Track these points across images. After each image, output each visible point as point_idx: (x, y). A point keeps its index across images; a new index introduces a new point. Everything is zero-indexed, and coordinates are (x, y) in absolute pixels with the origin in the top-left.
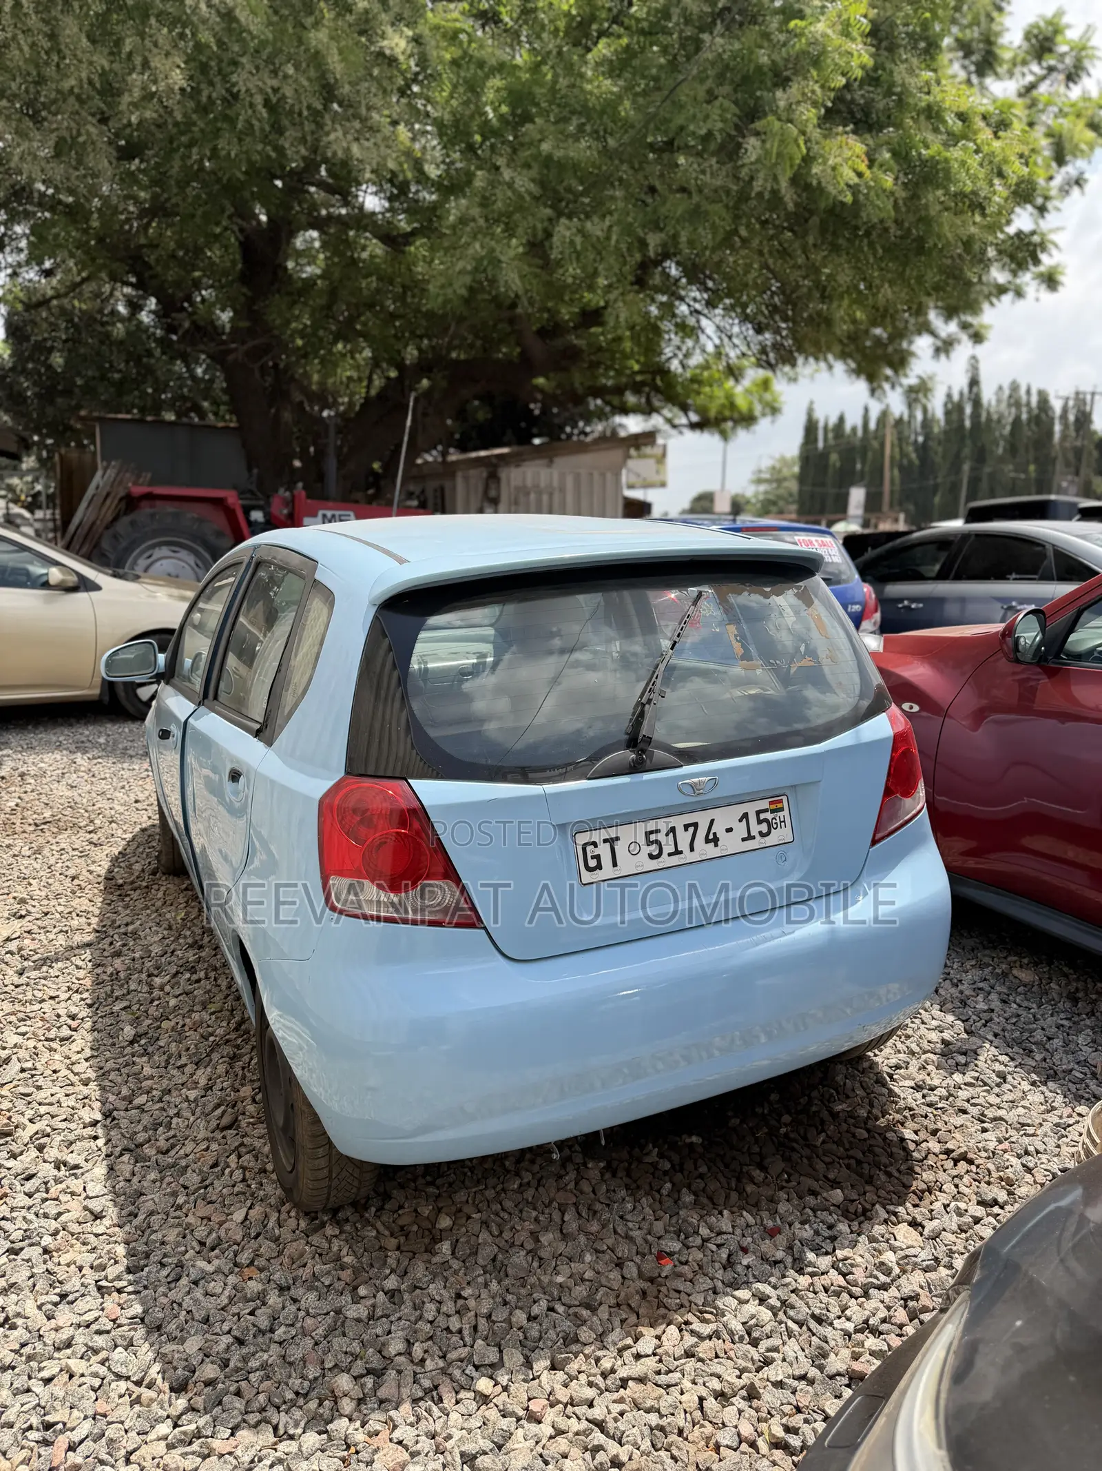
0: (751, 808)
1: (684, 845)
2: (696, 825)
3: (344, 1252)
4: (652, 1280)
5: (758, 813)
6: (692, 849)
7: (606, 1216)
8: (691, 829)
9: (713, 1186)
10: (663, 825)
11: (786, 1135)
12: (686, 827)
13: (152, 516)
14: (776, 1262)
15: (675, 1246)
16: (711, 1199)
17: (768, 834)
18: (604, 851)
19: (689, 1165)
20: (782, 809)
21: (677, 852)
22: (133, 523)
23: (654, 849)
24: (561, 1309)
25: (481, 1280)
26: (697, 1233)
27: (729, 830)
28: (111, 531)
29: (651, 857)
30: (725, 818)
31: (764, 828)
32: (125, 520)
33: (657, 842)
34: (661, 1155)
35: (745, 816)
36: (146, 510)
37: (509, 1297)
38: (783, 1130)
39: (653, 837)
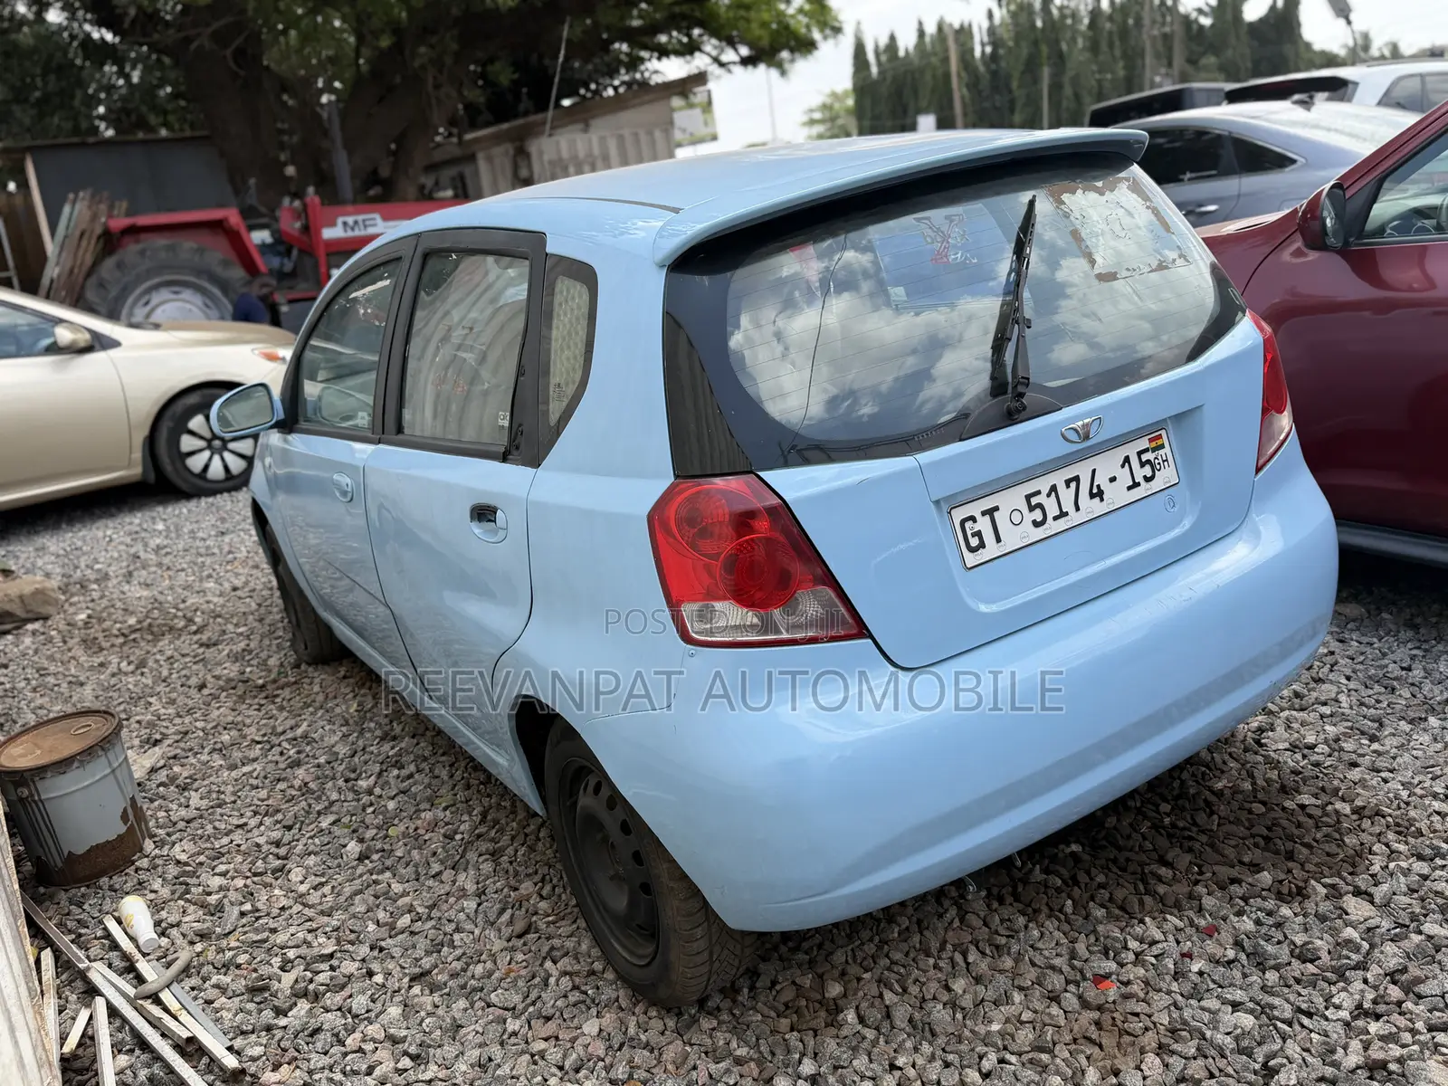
0: (1131, 450)
1: (1068, 506)
2: (1077, 479)
3: (734, 1044)
4: (1100, 1008)
5: (1140, 454)
6: (1078, 509)
7: (1015, 948)
8: (1073, 485)
9: (1120, 894)
10: (1043, 484)
11: (1173, 825)
12: (1068, 483)
13: (142, 253)
14: (1230, 962)
15: (1112, 966)
16: (1122, 908)
17: (1152, 478)
18: (984, 524)
19: (1082, 877)
20: (1162, 446)
21: (1063, 514)
22: (120, 266)
23: (1038, 515)
24: (1013, 1059)
25: (909, 1044)
26: (1126, 948)
27: (1113, 479)
28: (93, 280)
29: (1036, 524)
30: (1107, 465)
31: (1147, 471)
32: (110, 263)
33: (1040, 506)
34: (1046, 871)
35: (1127, 460)
36: (131, 250)
37: (950, 1057)
38: (1167, 820)
39: (1034, 501)
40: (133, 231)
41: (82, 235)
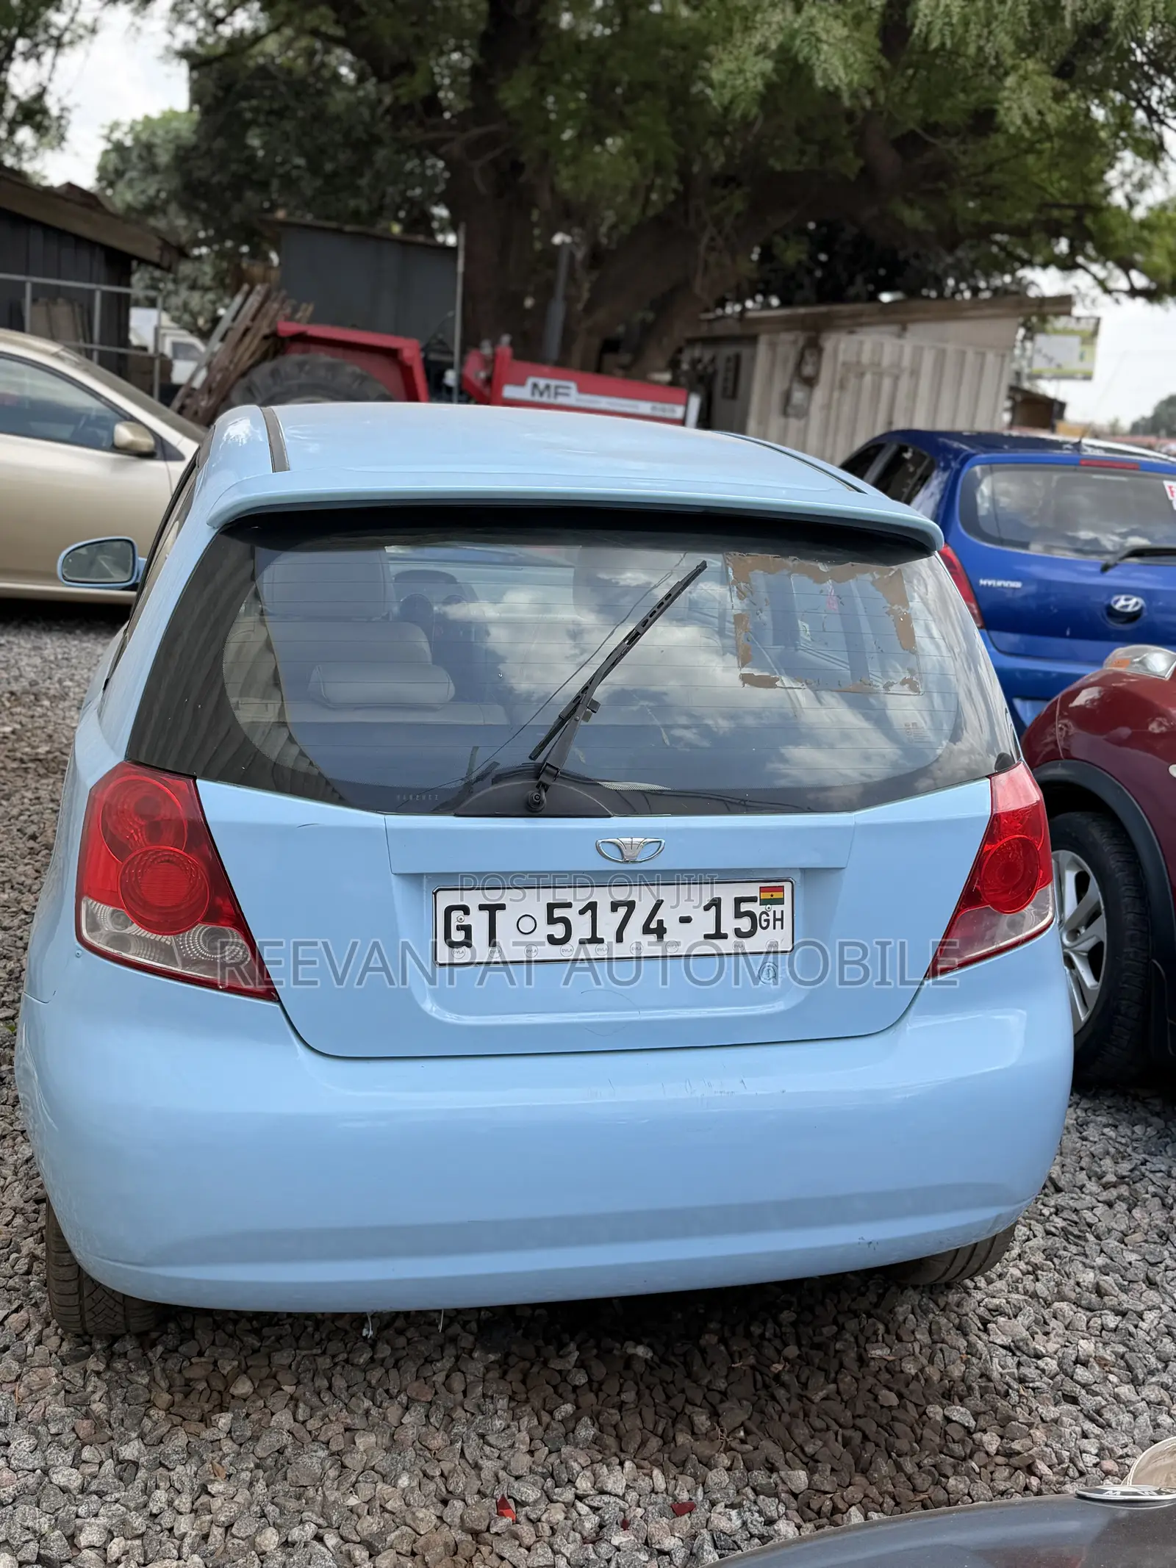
0: (728, 894)
1: (606, 932)
2: (631, 906)
3: (97, 1397)
4: (475, 1534)
5: (738, 901)
6: (619, 939)
7: (459, 1429)
8: (622, 911)
9: (632, 1422)
10: (580, 897)
11: (777, 1377)
12: (615, 906)
13: (301, 365)
14: (662, 1553)
15: (530, 1493)
16: (619, 1438)
17: (751, 934)
18: (478, 921)
19: (612, 1387)
20: (781, 902)
21: (595, 940)
22: (274, 373)
23: (559, 931)
24: (331, 1540)
25: (246, 1476)
26: (571, 1482)
27: (686, 920)
28: (243, 382)
29: (552, 940)
30: (688, 901)
31: (745, 924)
32: (267, 366)
33: (566, 922)
34: (581, 1364)
35: (716, 903)
36: (294, 357)
37: (270, 1508)
38: (778, 1367)
39: (558, 913)
40: (301, 338)
41: (247, 330)
